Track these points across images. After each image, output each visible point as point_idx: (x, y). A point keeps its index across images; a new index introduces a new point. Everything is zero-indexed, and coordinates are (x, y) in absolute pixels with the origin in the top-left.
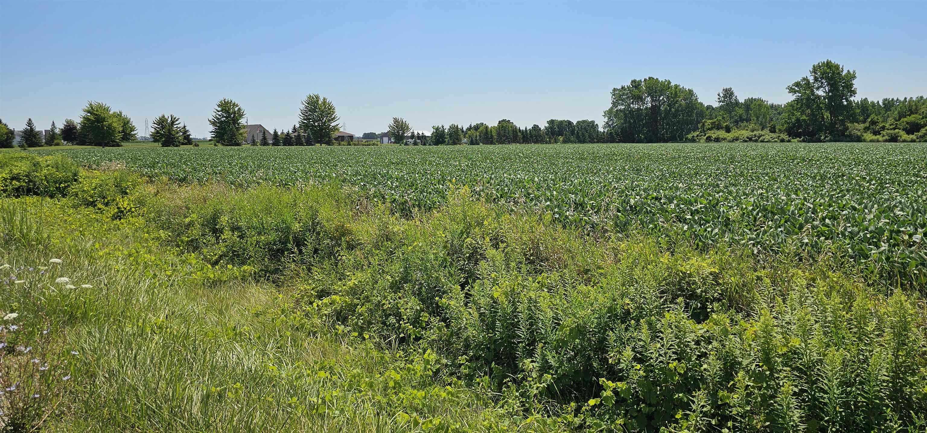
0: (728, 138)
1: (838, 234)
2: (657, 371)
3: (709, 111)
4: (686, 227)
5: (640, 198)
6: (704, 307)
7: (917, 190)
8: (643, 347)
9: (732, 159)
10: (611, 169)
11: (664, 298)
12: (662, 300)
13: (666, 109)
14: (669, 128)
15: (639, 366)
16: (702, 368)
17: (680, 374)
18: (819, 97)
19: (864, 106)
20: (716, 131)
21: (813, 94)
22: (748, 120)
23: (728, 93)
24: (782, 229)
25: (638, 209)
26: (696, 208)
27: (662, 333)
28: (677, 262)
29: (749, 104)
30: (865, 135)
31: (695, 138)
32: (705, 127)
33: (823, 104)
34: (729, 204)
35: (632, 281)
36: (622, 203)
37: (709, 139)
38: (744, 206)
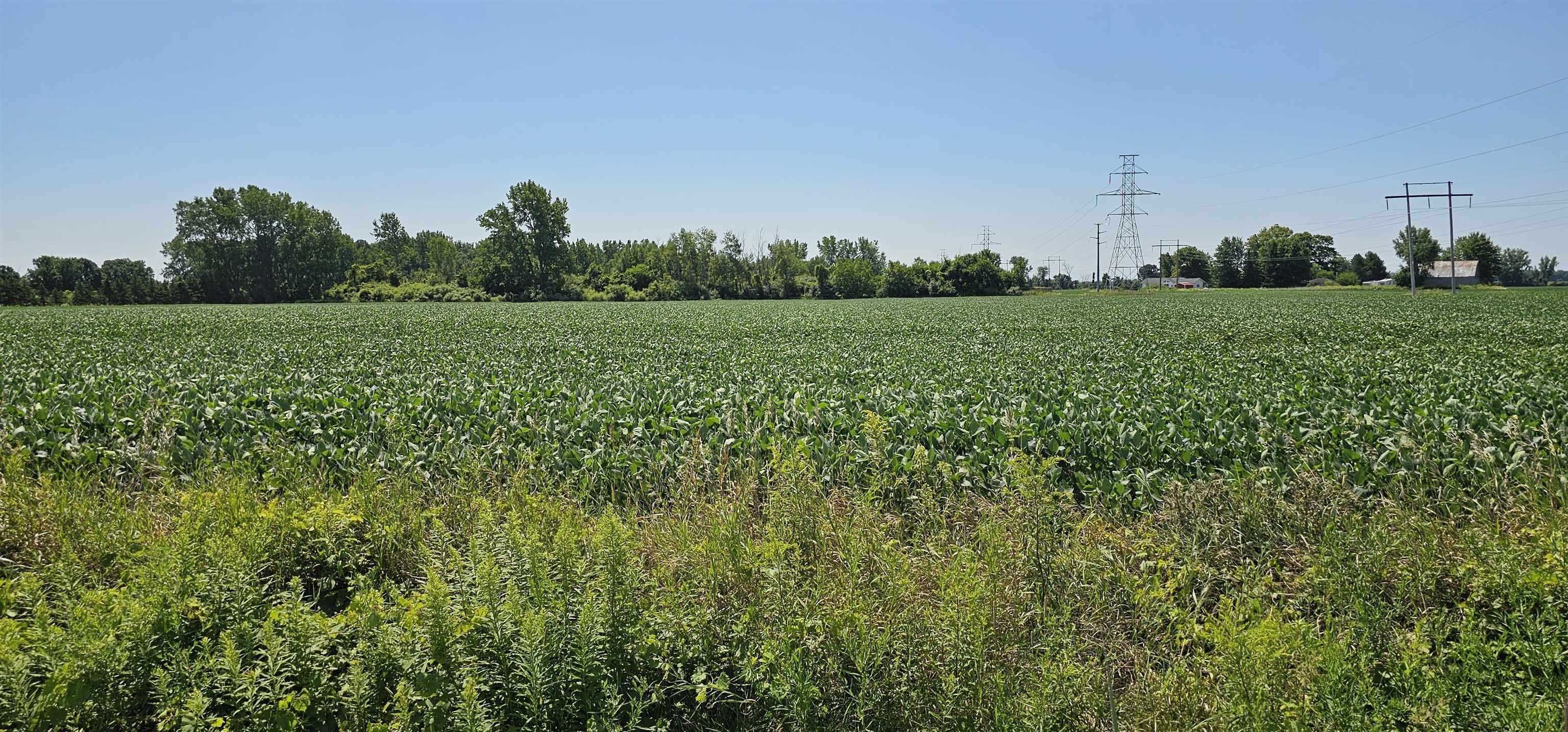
0: (396, 296)
1: (544, 436)
2: (256, 720)
3: (361, 249)
4: (312, 450)
5: (228, 404)
6: (342, 585)
7: (643, 366)
8: (228, 682)
9: (400, 329)
10: (176, 352)
11: (270, 583)
12: (266, 587)
13: (285, 243)
14: (294, 276)
15: (220, 721)
16: (341, 693)
17: (300, 714)
18: (522, 234)
19: (581, 249)
20: (375, 284)
21: (514, 230)
22: (425, 267)
23: (390, 222)
24: (467, 436)
25: (221, 425)
26: (329, 415)
27: (264, 648)
28: (291, 514)
29: (426, 241)
30: (585, 290)
31: (342, 295)
32: (357, 277)
33: (529, 245)
34: (387, 404)
35: (203, 563)
36: (189, 417)
37: (365, 297)
38: (410, 406)
